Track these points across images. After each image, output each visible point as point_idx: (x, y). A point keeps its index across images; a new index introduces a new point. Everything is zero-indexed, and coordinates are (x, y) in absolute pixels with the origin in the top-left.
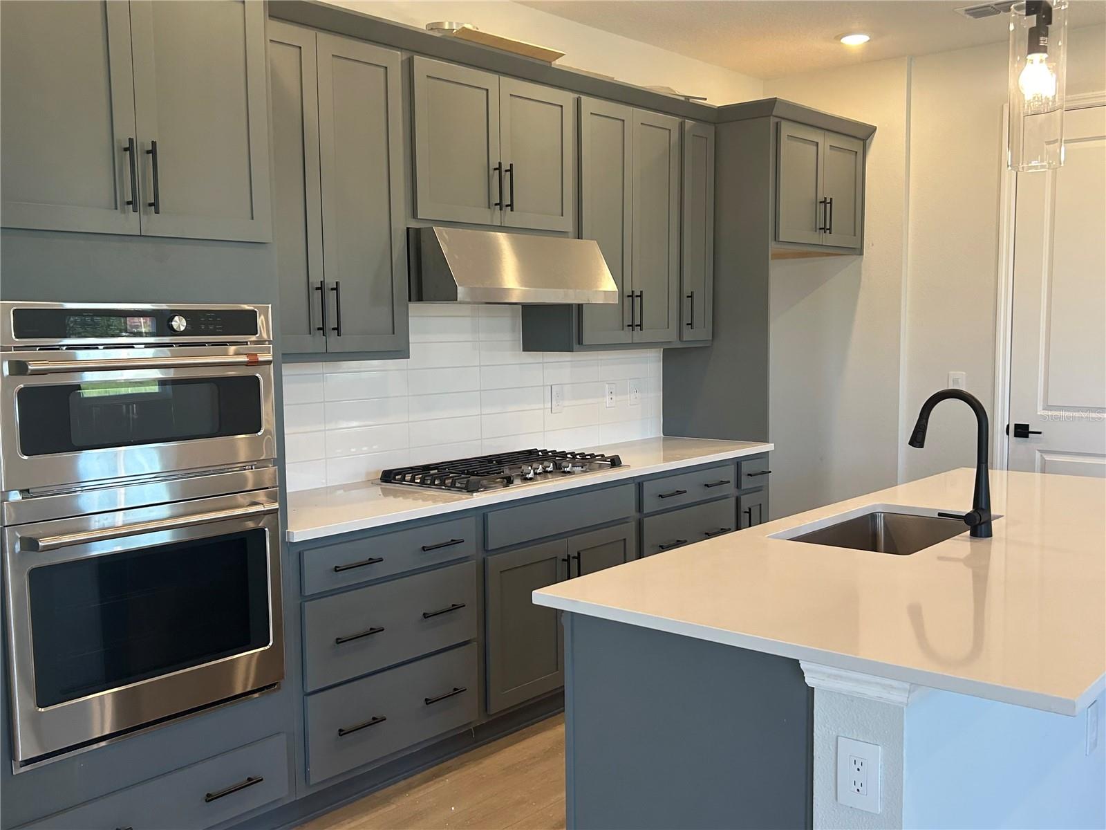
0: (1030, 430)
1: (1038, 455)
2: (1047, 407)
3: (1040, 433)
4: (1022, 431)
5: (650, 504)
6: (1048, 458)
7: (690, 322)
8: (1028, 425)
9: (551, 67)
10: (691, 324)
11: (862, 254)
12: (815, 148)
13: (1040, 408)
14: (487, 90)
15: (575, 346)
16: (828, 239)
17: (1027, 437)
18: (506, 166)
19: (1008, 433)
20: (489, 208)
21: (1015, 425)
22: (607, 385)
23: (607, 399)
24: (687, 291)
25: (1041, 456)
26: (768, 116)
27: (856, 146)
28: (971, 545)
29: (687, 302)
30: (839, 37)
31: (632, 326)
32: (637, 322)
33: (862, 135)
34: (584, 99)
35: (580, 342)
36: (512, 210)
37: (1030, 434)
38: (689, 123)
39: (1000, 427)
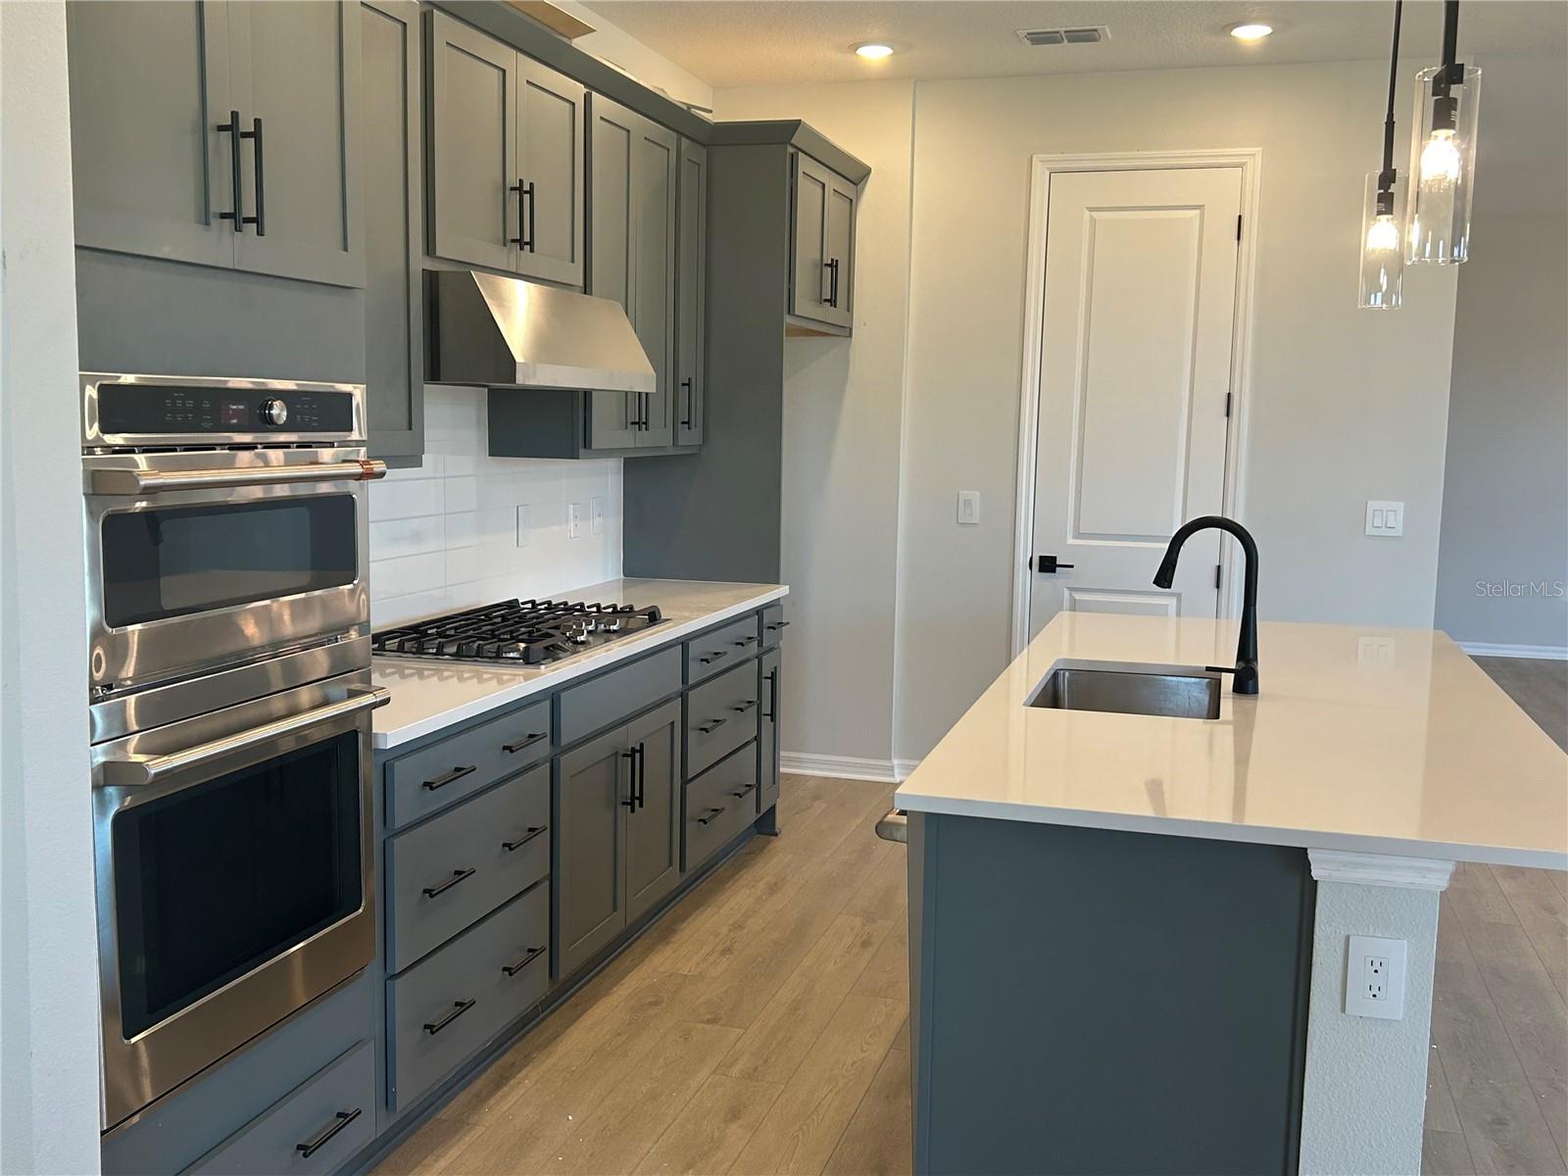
0: (1058, 563)
1: (1066, 593)
2: (1078, 535)
3: (1072, 566)
4: (1048, 565)
5: (696, 672)
6: (1078, 596)
7: (686, 420)
8: (1056, 558)
10: (688, 423)
11: (850, 336)
12: (820, 190)
13: (1070, 535)
14: (505, 71)
15: (582, 451)
16: (833, 314)
17: (1054, 571)
18: (526, 185)
19: (1031, 568)
20: (505, 245)
21: (1041, 557)
22: (571, 506)
23: (572, 525)
24: (682, 375)
25: (1070, 594)
26: (783, 143)
28: (1234, 702)
29: (684, 392)
30: (855, 47)
31: (638, 423)
32: (643, 418)
33: (858, 178)
34: (595, 96)
35: (587, 444)
37: (1058, 569)
38: (686, 144)
39: (1022, 560)
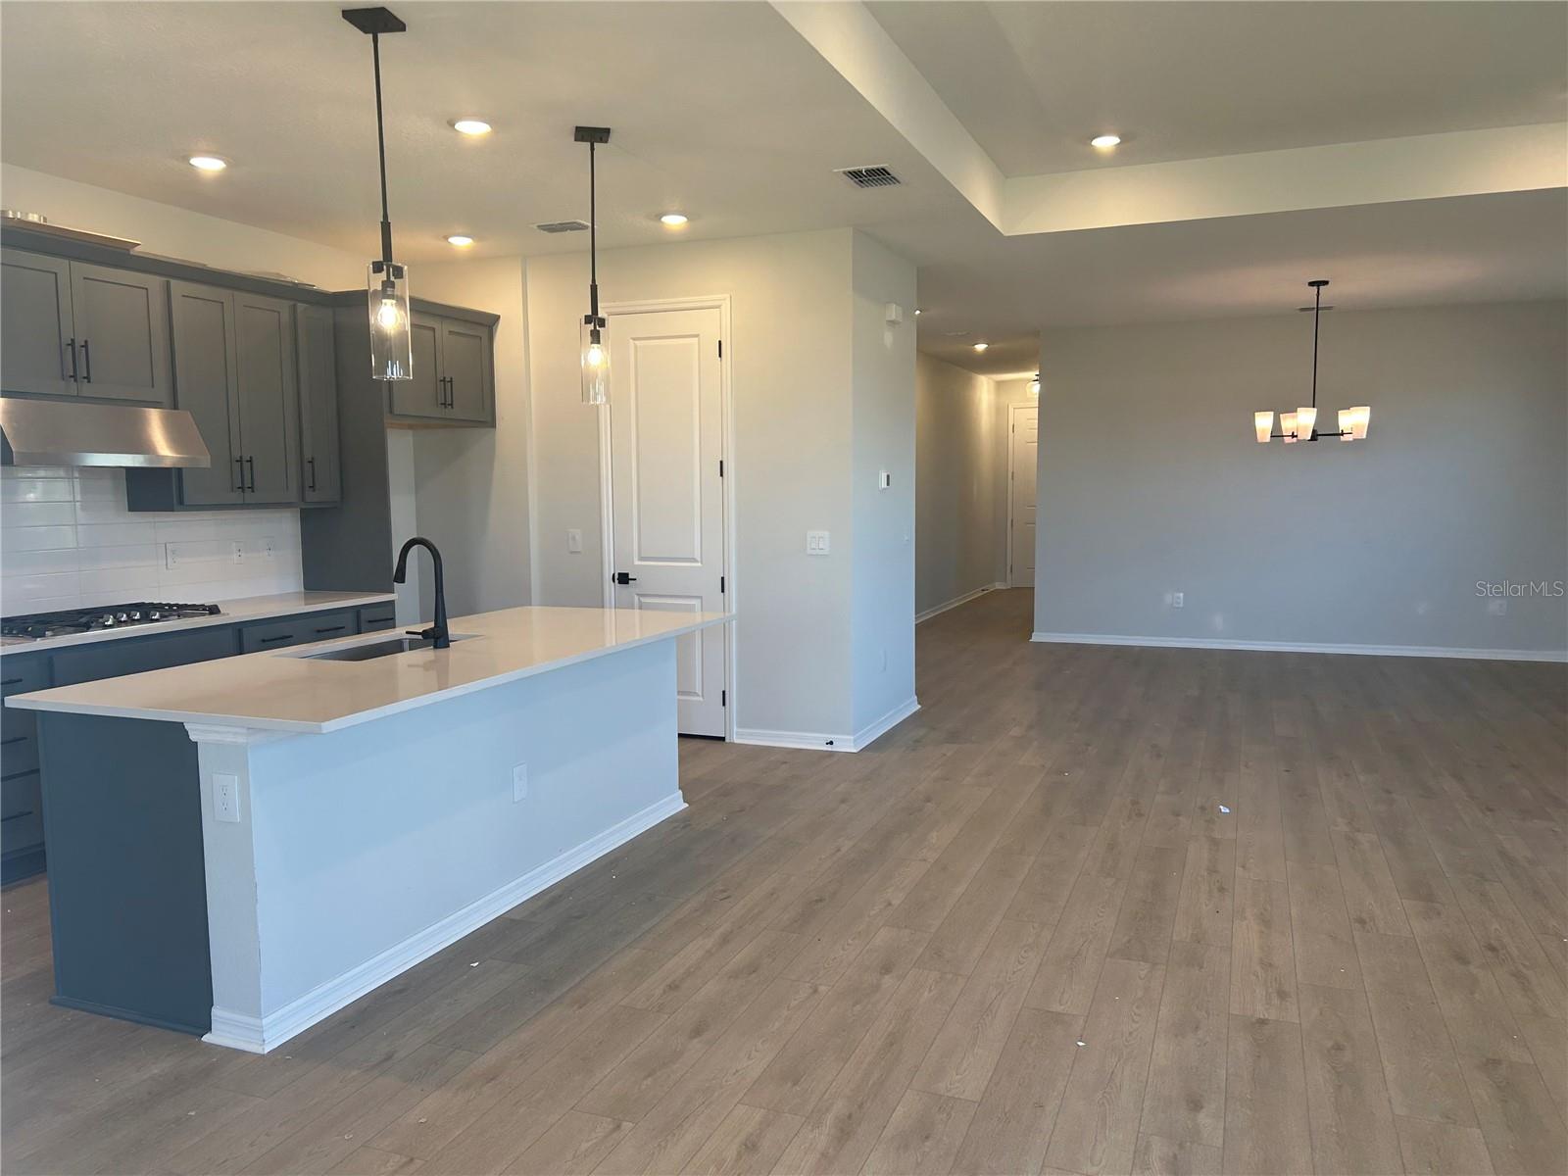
0: (630, 577)
1: (636, 598)
2: (641, 559)
3: (637, 580)
4: (624, 579)
6: (643, 600)
7: (311, 485)
8: (628, 574)
9: (129, 254)
10: (313, 487)
11: (495, 427)
12: (432, 333)
13: (636, 559)
14: (56, 274)
15: (176, 506)
16: (448, 413)
17: (628, 583)
18: (79, 342)
19: (614, 581)
20: (62, 379)
21: (620, 574)
22: (234, 544)
23: (235, 556)
24: (308, 456)
25: (639, 598)
27: (483, 332)
29: (307, 467)
30: (446, 238)
31: (242, 488)
32: (248, 484)
33: (489, 323)
34: (173, 282)
35: (181, 502)
36: (89, 382)
37: (630, 581)
38: (301, 306)
39: (608, 577)
